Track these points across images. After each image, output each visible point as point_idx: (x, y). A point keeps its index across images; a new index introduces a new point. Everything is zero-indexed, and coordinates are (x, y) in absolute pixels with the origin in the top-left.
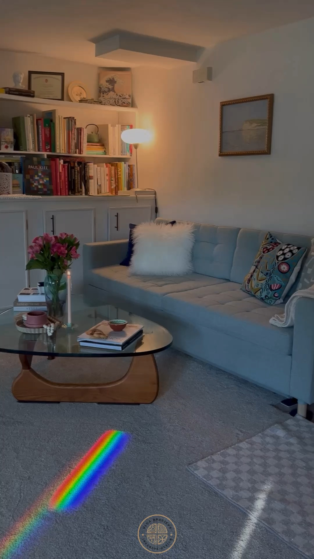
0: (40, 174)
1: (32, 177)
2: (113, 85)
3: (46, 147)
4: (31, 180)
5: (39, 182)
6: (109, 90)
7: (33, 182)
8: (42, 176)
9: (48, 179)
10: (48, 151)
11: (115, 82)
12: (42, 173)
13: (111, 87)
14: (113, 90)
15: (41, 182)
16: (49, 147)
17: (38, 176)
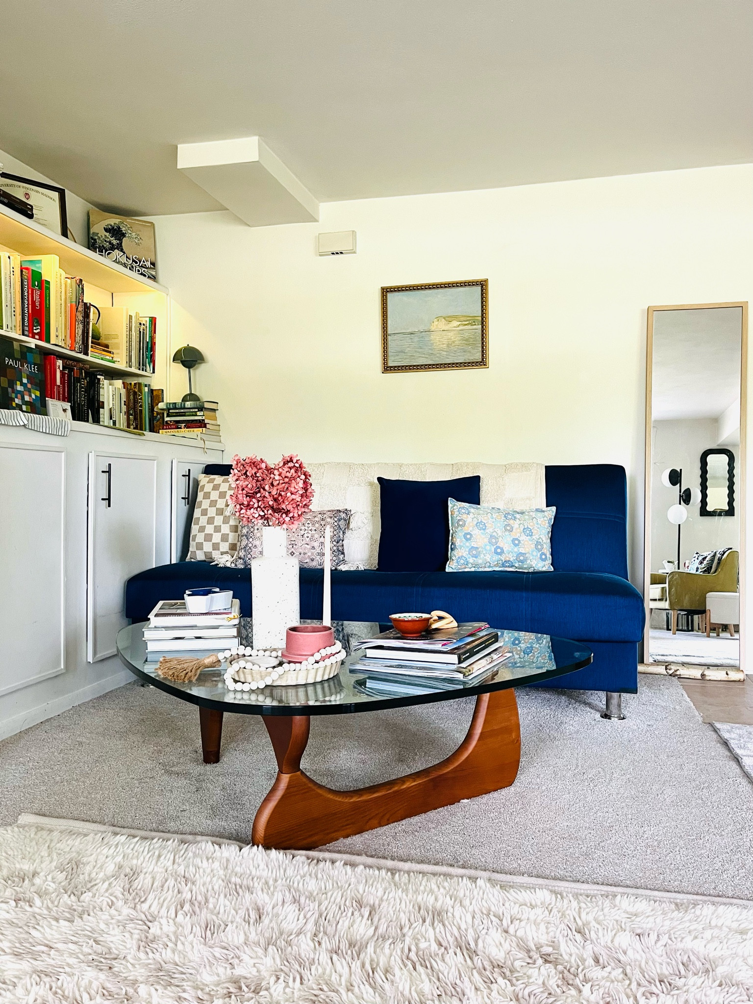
0: (25, 381)
1: (12, 384)
2: (121, 240)
3: (35, 328)
4: (10, 390)
5: (23, 398)
6: (113, 248)
7: (13, 395)
8: (29, 386)
9: (38, 393)
10: (37, 337)
11: (124, 235)
12: (27, 379)
13: (115, 242)
14: (120, 247)
15: (27, 398)
16: (39, 330)
17: (22, 384)
